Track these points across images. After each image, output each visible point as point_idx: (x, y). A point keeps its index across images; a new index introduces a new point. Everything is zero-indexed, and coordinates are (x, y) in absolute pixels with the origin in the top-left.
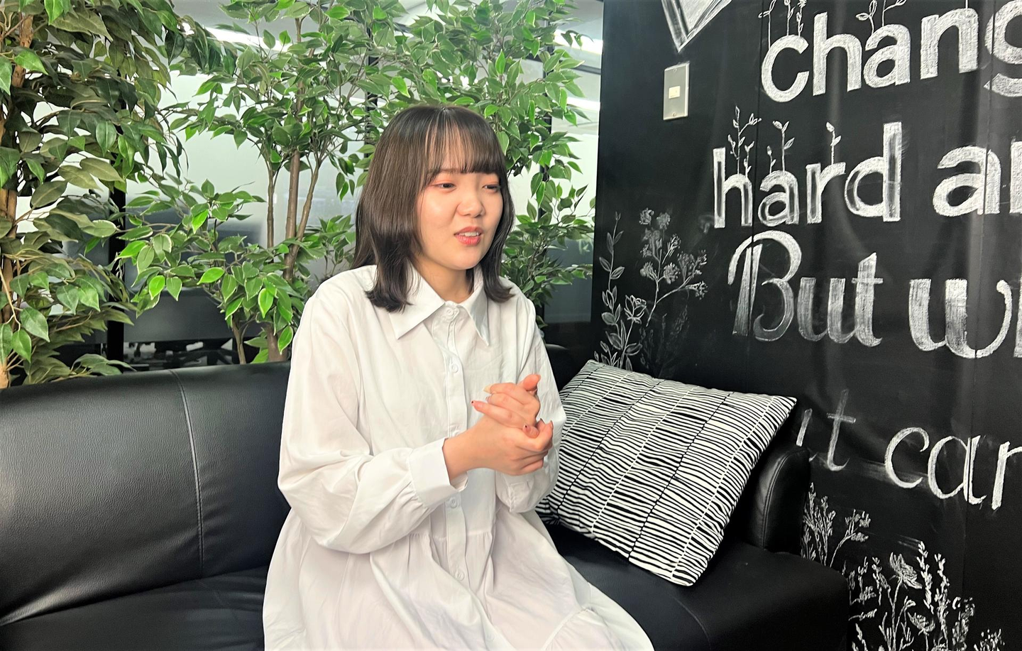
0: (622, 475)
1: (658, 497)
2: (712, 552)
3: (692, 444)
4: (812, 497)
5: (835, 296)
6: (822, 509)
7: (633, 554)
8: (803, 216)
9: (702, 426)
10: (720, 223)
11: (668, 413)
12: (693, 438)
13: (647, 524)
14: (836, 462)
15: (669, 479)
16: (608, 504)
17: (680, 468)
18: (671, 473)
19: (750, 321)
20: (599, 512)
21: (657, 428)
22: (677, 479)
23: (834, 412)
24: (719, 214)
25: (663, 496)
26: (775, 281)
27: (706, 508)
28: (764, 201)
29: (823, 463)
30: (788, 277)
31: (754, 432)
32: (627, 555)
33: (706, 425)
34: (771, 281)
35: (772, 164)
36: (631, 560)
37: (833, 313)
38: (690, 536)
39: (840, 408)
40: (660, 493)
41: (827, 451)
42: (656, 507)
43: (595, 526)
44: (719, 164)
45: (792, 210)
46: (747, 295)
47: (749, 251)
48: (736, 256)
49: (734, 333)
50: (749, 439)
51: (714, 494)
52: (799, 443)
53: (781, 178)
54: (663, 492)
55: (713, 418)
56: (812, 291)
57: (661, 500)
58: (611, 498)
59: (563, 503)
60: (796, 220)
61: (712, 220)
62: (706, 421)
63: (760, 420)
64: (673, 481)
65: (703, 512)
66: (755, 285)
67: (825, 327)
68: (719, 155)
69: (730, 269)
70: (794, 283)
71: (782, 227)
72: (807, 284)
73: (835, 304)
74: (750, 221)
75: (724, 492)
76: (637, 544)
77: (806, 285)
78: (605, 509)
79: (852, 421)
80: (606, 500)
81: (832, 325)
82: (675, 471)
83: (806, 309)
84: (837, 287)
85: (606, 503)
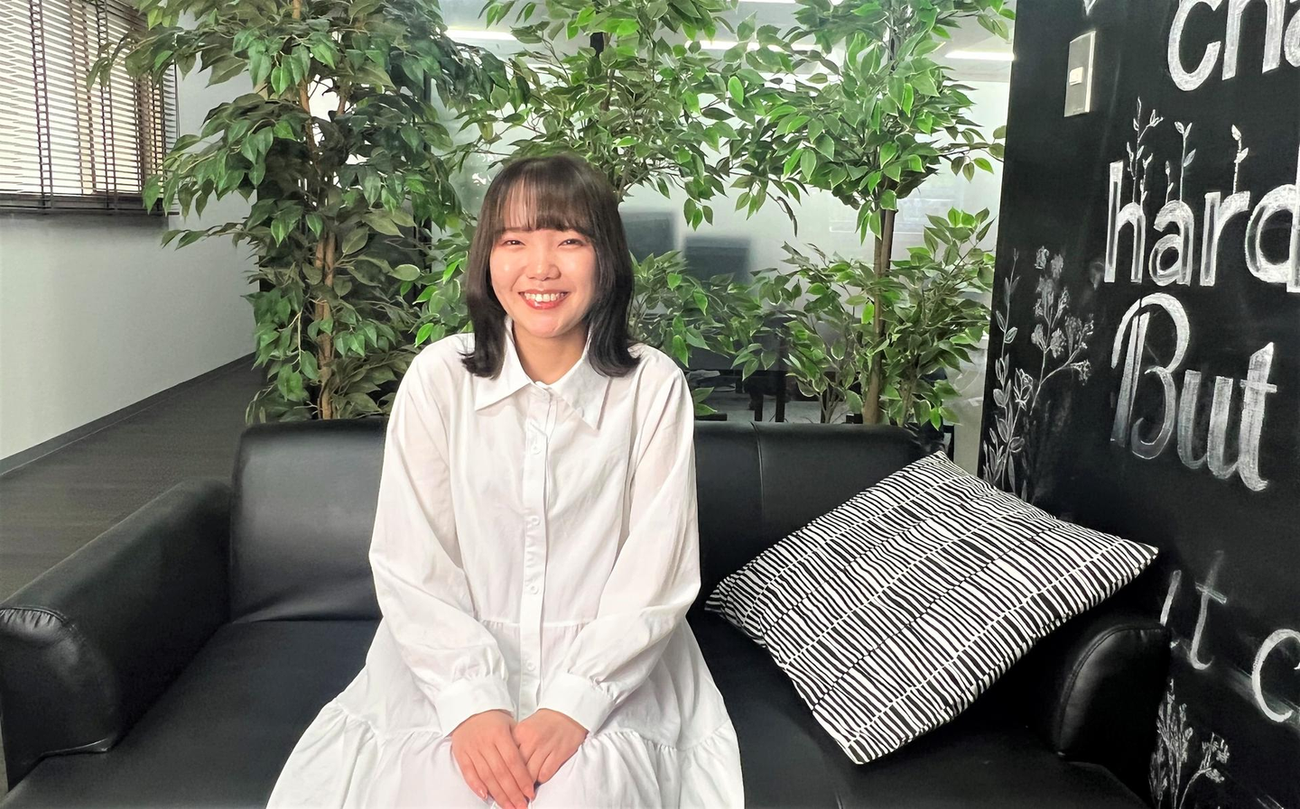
0: (851, 609)
1: (875, 646)
3: (957, 588)
4: (1171, 698)
5: (1220, 403)
7: (817, 707)
8: (1196, 275)
9: (984, 565)
10: (1110, 277)
11: (956, 539)
12: (961, 579)
13: (846, 676)
14: (1201, 658)
15: (901, 626)
16: (820, 642)
17: (925, 616)
18: (906, 618)
19: (1130, 427)
20: (802, 647)
21: (927, 558)
22: (910, 628)
23: (1203, 581)
24: (1111, 262)
25: (883, 646)
26: (1158, 370)
27: (931, 674)
28: (1156, 246)
30: (1173, 365)
31: (1055, 588)
32: (811, 707)
33: (990, 566)
34: (1154, 370)
35: (1169, 189)
36: (814, 713)
37: (1215, 430)
38: (889, 704)
39: (1212, 576)
40: (879, 642)
41: (1192, 639)
42: (868, 659)
43: (791, 664)
44: (1116, 184)
45: (1185, 264)
46: (1129, 387)
47: (1136, 319)
48: (1122, 327)
49: (1112, 440)
50: (1041, 596)
51: (952, 658)
52: (1164, 619)
53: (1177, 212)
54: (884, 642)
55: (1005, 557)
56: (1196, 392)
57: (878, 651)
58: (825, 634)
59: (773, 629)
60: (1188, 281)
61: (1102, 270)
62: (992, 559)
63: (1072, 571)
64: (905, 631)
65: (925, 678)
66: (1137, 373)
67: (1205, 450)
68: (1116, 171)
69: (1115, 345)
70: (1179, 377)
71: (1173, 289)
72: (1192, 379)
73: (1219, 418)
74: (1140, 276)
76: (826, 697)
77: (1190, 383)
78: (813, 646)
79: (1223, 600)
80: (818, 636)
81: (1213, 449)
82: (915, 618)
83: (1188, 419)
84: (1223, 386)
85: (816, 639)
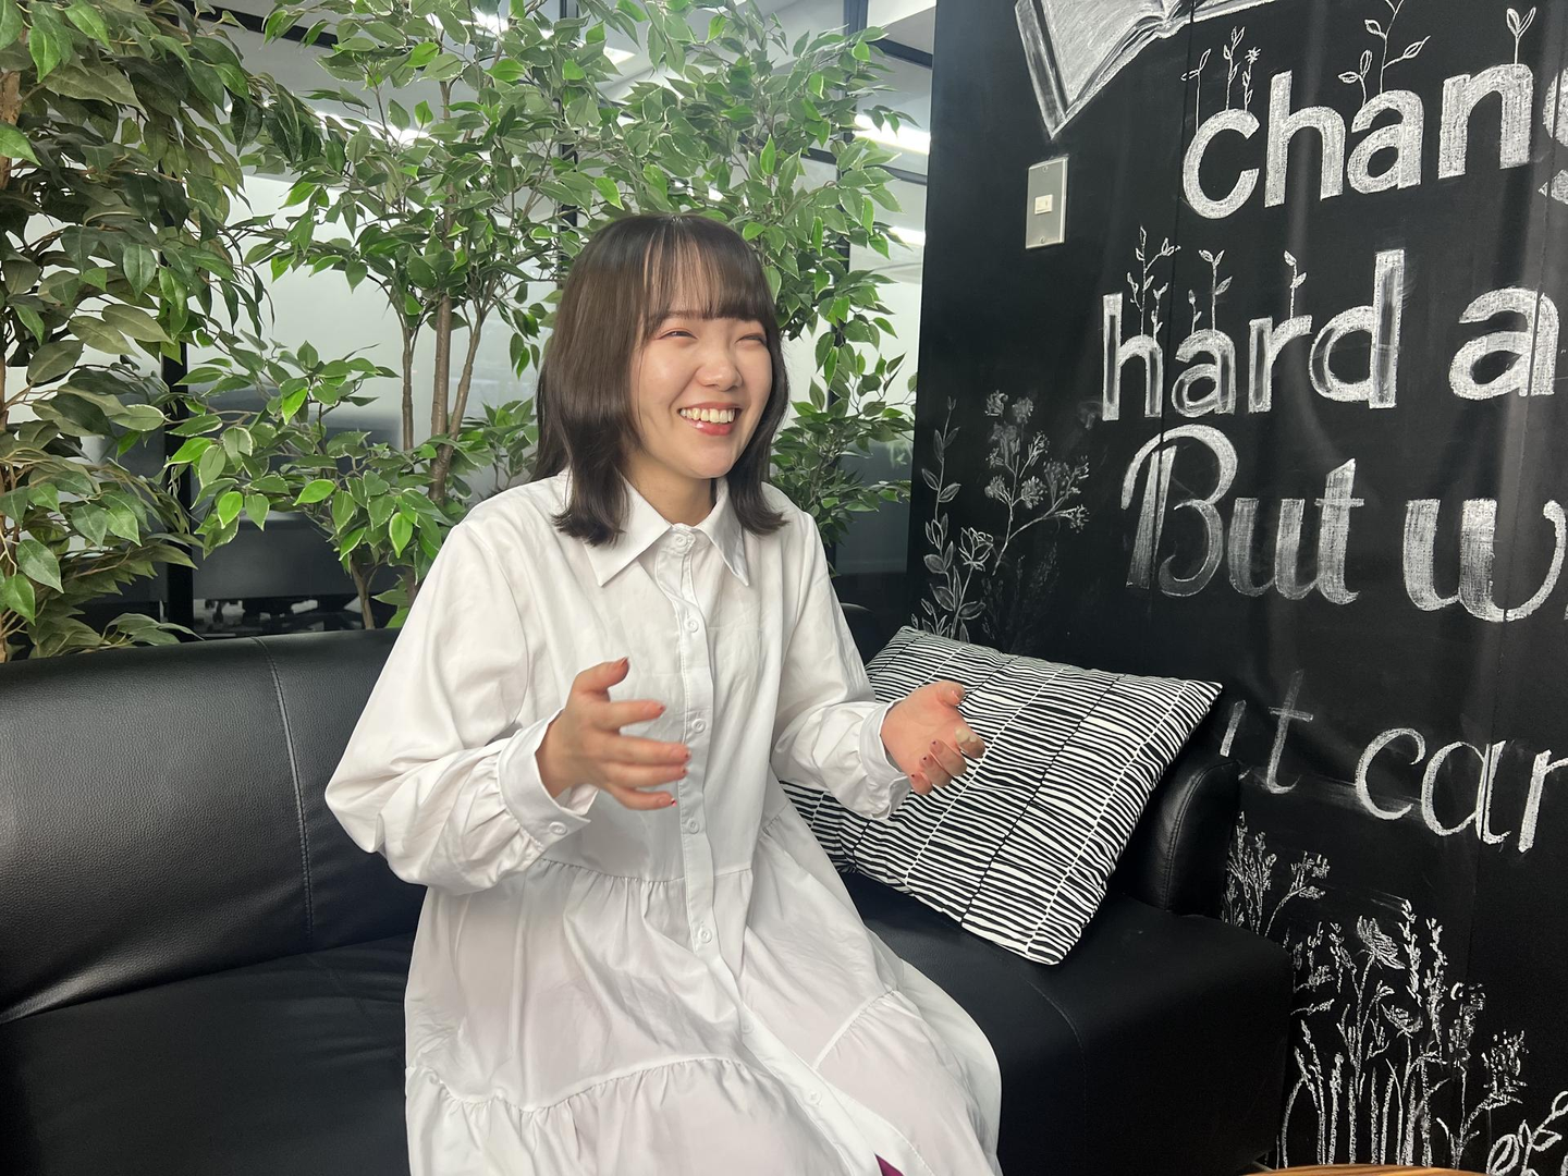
0: (952, 800)
1: (1007, 833)
2: (1088, 914)
3: (1061, 753)
4: (1241, 832)
5: (1287, 526)
6: (1256, 851)
7: (967, 917)
8: (1242, 401)
9: (1076, 725)
10: (1111, 412)
11: (1024, 706)
12: (1061, 743)
13: (989, 873)
14: (1280, 780)
15: (1024, 805)
16: (931, 843)
17: (1041, 789)
18: (1026, 796)
19: (1154, 565)
20: (916, 854)
21: (1006, 729)
22: (1036, 806)
23: (1280, 705)
24: (1111, 399)
25: (1015, 830)
26: (1195, 503)
27: (1080, 848)
28: (1180, 378)
29: (1260, 783)
30: (1216, 496)
31: (1156, 735)
32: (959, 919)
33: (1082, 724)
34: (1189, 504)
35: (1196, 319)
36: (964, 925)
37: (1284, 553)
38: (1055, 891)
39: (1290, 698)
40: (1010, 826)
41: (1268, 764)
42: (1005, 847)
43: (911, 876)
44: (1113, 318)
45: (1225, 393)
46: (1151, 526)
47: (1155, 457)
48: (1135, 465)
49: (1128, 584)
50: (1148, 745)
51: (1093, 827)
52: (1225, 752)
53: (1210, 340)
54: (1014, 825)
55: (1093, 713)
56: (1252, 518)
57: (1012, 836)
58: (935, 833)
59: (862, 841)
60: (1231, 407)
61: (1099, 409)
62: (1082, 718)
63: (1165, 717)
64: (1030, 809)
65: (1075, 855)
66: (1163, 510)
67: (1270, 574)
68: (1113, 305)
69: (1125, 485)
70: (1225, 507)
71: (1209, 420)
72: (1244, 507)
73: (1288, 539)
74: (1159, 409)
75: (1107, 825)
76: (975, 902)
77: (1242, 510)
78: (926, 849)
79: (1308, 718)
80: (927, 837)
81: (1281, 571)
82: (1033, 793)
83: (1242, 548)
84: (1292, 512)
85: (927, 841)
